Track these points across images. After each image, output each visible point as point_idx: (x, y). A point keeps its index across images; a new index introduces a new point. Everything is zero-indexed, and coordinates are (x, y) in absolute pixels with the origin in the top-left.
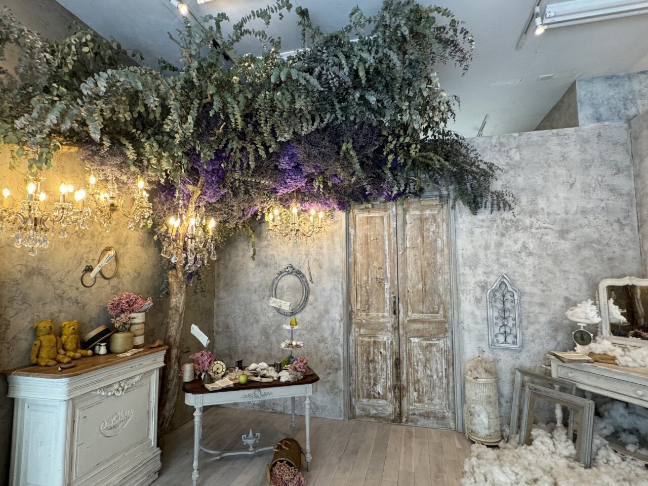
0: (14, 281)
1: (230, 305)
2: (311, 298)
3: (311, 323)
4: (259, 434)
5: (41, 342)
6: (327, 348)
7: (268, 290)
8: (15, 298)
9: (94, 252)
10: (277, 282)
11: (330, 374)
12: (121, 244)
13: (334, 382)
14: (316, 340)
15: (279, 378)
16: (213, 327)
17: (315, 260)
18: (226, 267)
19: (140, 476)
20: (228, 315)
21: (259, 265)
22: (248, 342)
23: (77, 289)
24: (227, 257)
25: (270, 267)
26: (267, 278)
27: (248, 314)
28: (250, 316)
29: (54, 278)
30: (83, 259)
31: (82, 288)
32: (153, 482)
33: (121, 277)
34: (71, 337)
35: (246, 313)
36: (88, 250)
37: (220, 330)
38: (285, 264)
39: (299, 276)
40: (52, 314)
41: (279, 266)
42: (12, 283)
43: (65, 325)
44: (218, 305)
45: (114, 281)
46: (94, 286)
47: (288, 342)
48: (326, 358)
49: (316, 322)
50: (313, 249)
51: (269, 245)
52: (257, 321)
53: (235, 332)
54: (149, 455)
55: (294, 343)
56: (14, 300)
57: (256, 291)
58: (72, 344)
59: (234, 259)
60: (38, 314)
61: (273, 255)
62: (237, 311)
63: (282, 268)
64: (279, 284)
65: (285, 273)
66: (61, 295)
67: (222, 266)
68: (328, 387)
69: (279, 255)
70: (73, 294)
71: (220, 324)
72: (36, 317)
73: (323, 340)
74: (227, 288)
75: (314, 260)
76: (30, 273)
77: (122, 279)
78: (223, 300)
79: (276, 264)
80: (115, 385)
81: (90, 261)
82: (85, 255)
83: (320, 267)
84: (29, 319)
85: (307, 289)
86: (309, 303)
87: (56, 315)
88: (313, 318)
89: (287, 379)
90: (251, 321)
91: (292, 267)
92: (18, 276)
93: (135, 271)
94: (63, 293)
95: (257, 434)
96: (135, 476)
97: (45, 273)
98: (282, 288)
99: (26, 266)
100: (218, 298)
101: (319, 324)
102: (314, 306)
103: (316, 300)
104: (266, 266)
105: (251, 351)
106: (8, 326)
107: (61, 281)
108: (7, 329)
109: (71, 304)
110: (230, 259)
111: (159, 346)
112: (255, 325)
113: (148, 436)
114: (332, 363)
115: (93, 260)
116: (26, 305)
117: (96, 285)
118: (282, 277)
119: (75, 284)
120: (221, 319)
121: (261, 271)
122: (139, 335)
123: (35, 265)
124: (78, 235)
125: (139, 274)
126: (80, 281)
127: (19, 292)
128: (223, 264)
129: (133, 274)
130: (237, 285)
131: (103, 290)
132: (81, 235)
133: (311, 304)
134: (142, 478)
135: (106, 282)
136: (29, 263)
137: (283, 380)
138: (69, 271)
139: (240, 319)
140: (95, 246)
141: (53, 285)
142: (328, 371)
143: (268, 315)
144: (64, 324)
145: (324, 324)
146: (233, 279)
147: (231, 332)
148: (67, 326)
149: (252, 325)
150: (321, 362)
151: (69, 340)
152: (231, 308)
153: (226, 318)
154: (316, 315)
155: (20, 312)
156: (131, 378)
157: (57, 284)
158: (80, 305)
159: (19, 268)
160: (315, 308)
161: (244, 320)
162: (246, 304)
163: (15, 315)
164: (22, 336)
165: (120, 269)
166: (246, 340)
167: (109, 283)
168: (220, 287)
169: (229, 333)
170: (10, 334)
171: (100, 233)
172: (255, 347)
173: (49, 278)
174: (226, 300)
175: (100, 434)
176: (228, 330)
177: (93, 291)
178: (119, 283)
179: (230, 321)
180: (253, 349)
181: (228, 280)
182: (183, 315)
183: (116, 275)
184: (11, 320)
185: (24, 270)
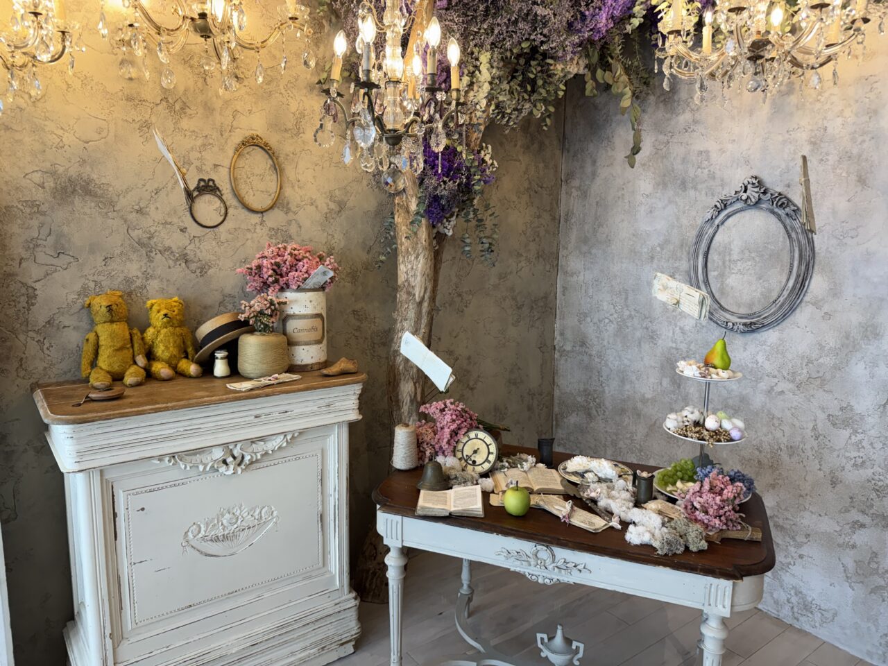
0: (32, 207)
1: (590, 291)
2: (817, 284)
3: (810, 362)
4: (582, 646)
5: (98, 337)
6: (859, 446)
7: (684, 256)
8: (39, 242)
9: (216, 149)
10: (711, 231)
11: (863, 526)
12: (286, 131)
13: (875, 555)
14: (822, 416)
15: (625, 524)
16: (554, 339)
17: (847, 156)
18: (585, 194)
19: (302, 645)
20: (586, 315)
21: (665, 185)
22: (628, 387)
23: (183, 230)
24: (589, 169)
25: (695, 188)
26: (685, 221)
27: (631, 316)
28: (636, 321)
29: (123, 202)
30: (190, 164)
31: (194, 229)
32: (340, 659)
33: (294, 208)
34: (164, 331)
35: (627, 313)
36: (200, 142)
37: (568, 347)
38: (739, 177)
39: (781, 212)
40: (128, 281)
41: (722, 186)
42: (28, 210)
43: (152, 305)
44: (565, 289)
45: (276, 218)
46: (221, 227)
47: (691, 414)
48: (853, 476)
49: (827, 361)
50: (839, 121)
51: (696, 122)
52: (653, 337)
53: (600, 357)
54: (325, 605)
55: (711, 423)
56: (38, 246)
57: (652, 258)
58: (167, 348)
59: (603, 173)
60: (95, 278)
61: (705, 154)
62: (605, 306)
63: (728, 192)
64: (717, 238)
65: (739, 205)
66: (145, 241)
67: (575, 193)
68: (849, 561)
69: (722, 151)
70: (175, 241)
71: (569, 334)
72: (92, 285)
73: (846, 419)
74: (585, 249)
75: (840, 161)
76: (64, 189)
77: (295, 213)
78: (575, 278)
79: (714, 178)
80: (214, 450)
81: (208, 167)
82: (194, 155)
83: (862, 181)
84: (78, 287)
85: (807, 253)
86: (807, 298)
87: (138, 283)
88: (822, 348)
89: (646, 538)
90: (638, 334)
91: (760, 184)
92: (39, 195)
93: (331, 197)
94: (149, 238)
95: (575, 644)
96: (286, 642)
97: (100, 192)
98: (727, 250)
99: (53, 174)
100: (566, 273)
101: (837, 368)
102: (826, 308)
103: (835, 292)
104: (684, 185)
105: (635, 409)
106: (32, 297)
107: (140, 211)
108: (30, 304)
109: (171, 263)
110: (594, 174)
111: (343, 373)
112: (646, 347)
113: (324, 564)
114: (873, 495)
115: (216, 166)
116: (64, 260)
117: (229, 224)
118: (728, 216)
119: (175, 220)
120: (571, 321)
121: (670, 202)
122: (307, 344)
123: (73, 172)
124: (171, 108)
125: (342, 206)
126: (188, 214)
127: (45, 231)
128: (579, 188)
129: (323, 203)
130: (608, 241)
131: (249, 236)
132: (177, 107)
133: (817, 304)
134: (304, 649)
135: (255, 218)
136: (61, 170)
137: (634, 536)
138: (157, 191)
139: (612, 328)
140: (215, 135)
141: (122, 217)
142: (855, 515)
143: (680, 324)
144: (149, 303)
145: (858, 370)
146: (600, 225)
147: (590, 355)
148: (155, 308)
149: (639, 345)
150: (834, 483)
151: (161, 337)
152: (591, 297)
153: (580, 322)
154: (831, 341)
155: (55, 271)
156: (262, 439)
157: (133, 217)
158: (193, 266)
159: (37, 177)
160: (828, 316)
161: (619, 332)
162: (626, 291)
163: (45, 277)
164: (66, 320)
165: (288, 192)
166: (623, 381)
167: (262, 223)
168: (571, 246)
169: (586, 358)
170: (40, 315)
171: (227, 102)
172: (644, 401)
173: (112, 204)
174: (581, 278)
175: (189, 549)
176: (584, 349)
177: (223, 239)
178: (289, 222)
179: (590, 330)
180: (639, 405)
181: (586, 227)
182: (426, 304)
183: (278, 203)
184: (37, 286)
185: (50, 184)
